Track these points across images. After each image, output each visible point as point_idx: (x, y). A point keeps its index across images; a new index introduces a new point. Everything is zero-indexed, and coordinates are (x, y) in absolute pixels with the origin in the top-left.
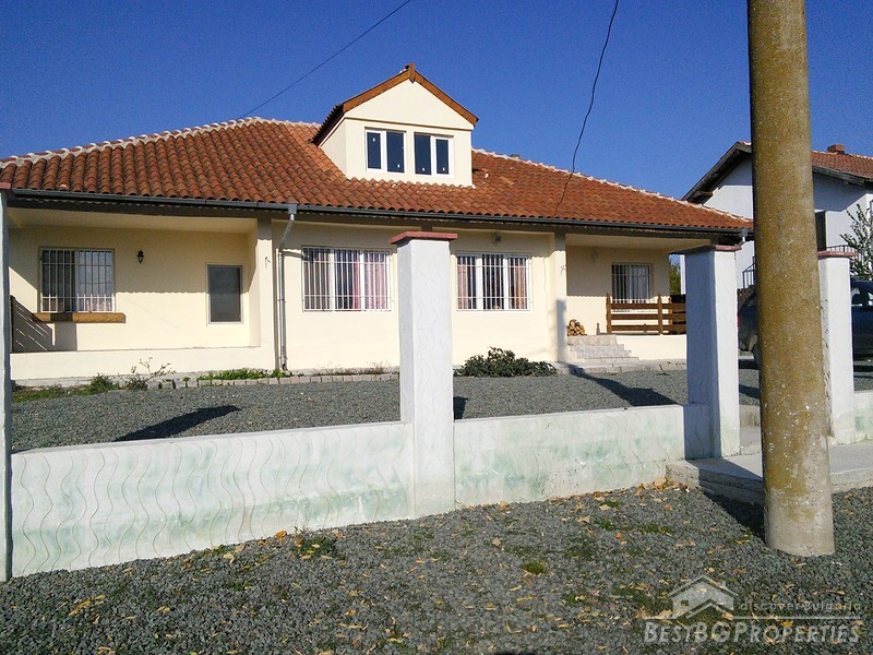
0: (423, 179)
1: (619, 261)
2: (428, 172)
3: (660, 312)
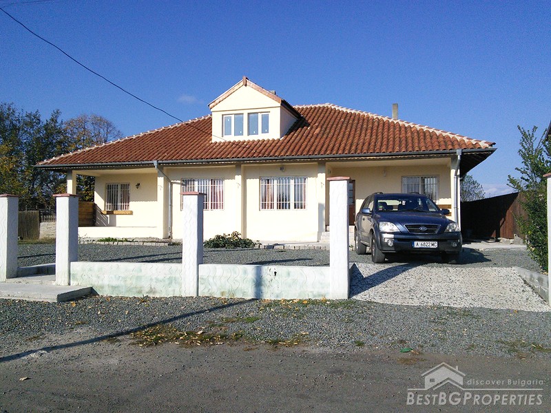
0: (252, 138)
2: (257, 133)
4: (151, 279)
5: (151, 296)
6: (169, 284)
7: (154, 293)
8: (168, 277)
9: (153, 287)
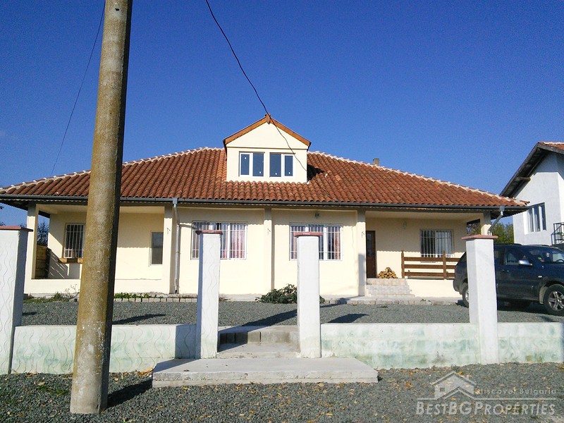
0: (275, 180)
1: (427, 228)
2: (279, 175)
3: (444, 263)
4: (438, 344)
5: (438, 365)
6: (462, 349)
7: (443, 361)
8: (460, 340)
9: (440, 355)
